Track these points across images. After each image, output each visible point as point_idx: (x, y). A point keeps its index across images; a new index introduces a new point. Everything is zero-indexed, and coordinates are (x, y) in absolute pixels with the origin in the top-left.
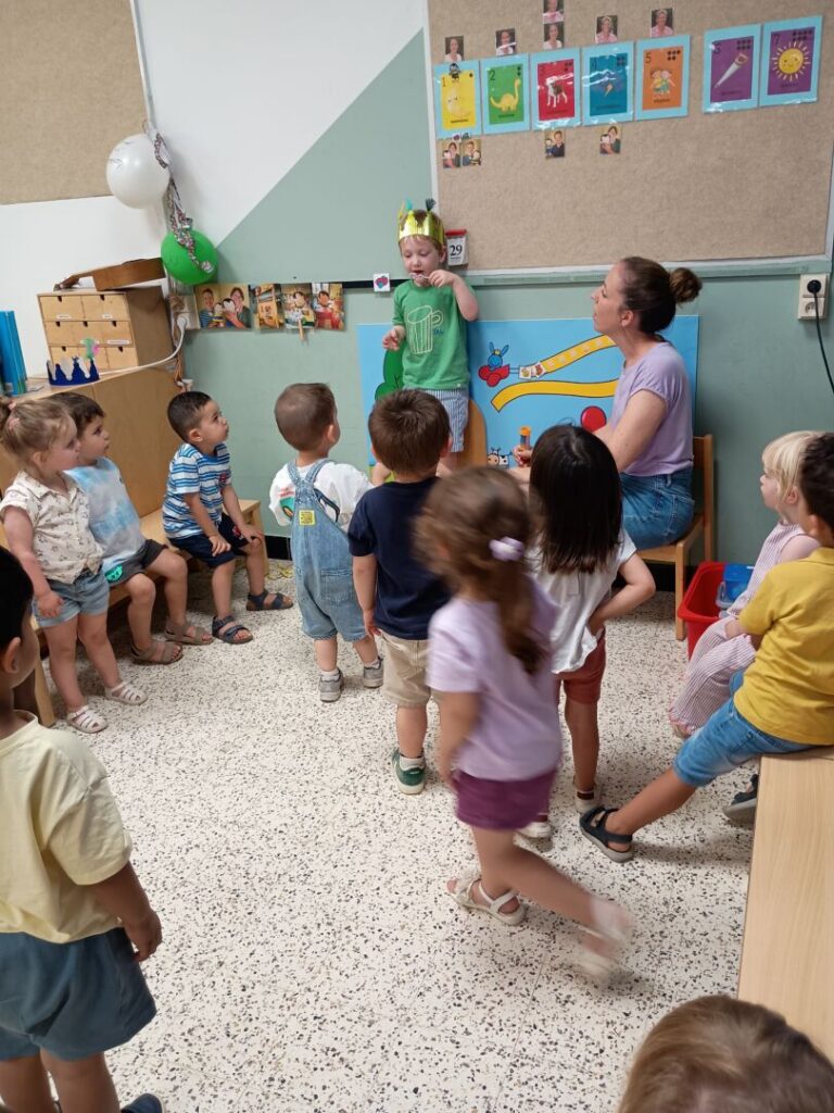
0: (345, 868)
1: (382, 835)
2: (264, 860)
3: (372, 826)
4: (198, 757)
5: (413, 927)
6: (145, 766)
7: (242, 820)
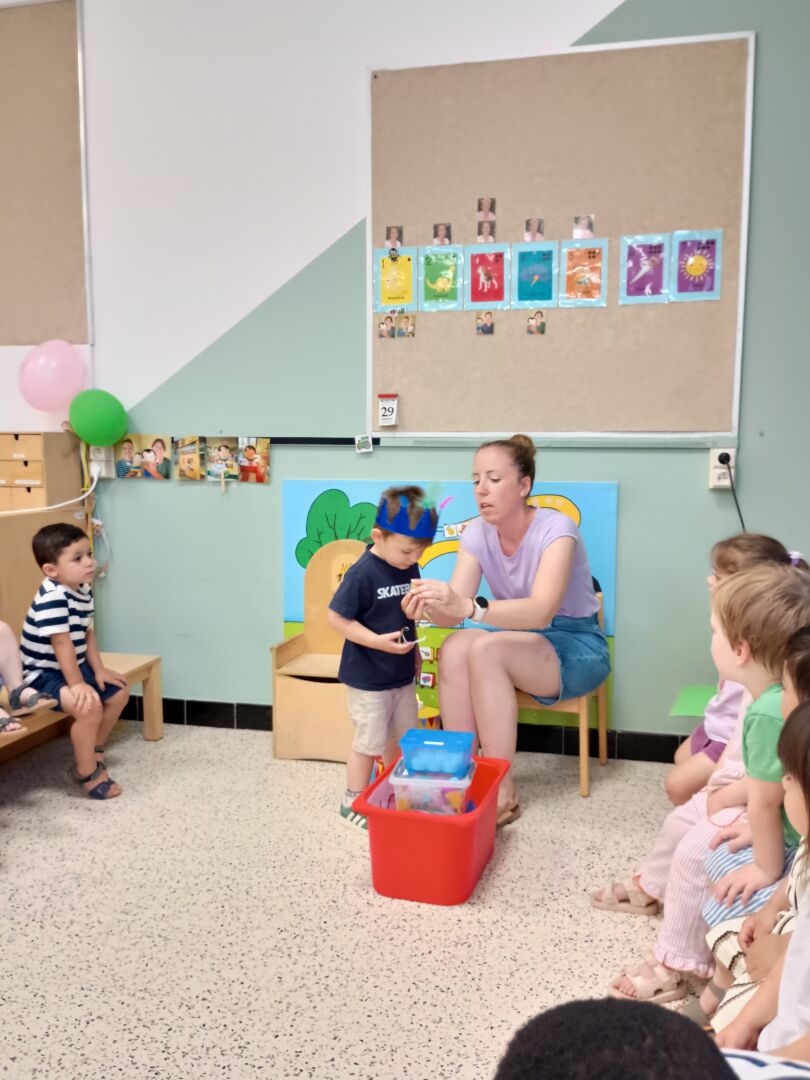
1: (329, 999)
2: (187, 1031)
3: (315, 990)
4: (94, 918)
6: (28, 929)
7: (153, 987)
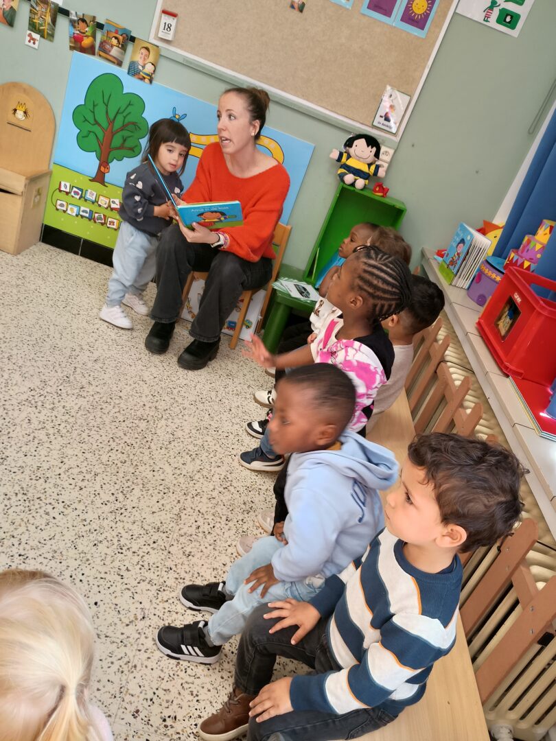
0: (33, 457)
5: (87, 502)
